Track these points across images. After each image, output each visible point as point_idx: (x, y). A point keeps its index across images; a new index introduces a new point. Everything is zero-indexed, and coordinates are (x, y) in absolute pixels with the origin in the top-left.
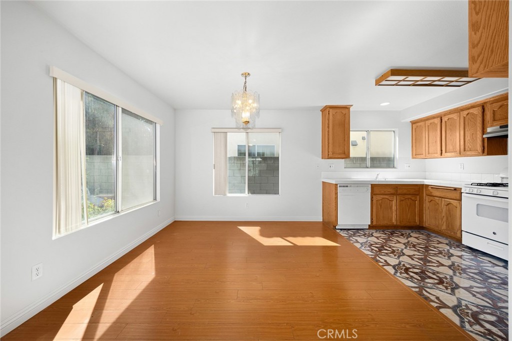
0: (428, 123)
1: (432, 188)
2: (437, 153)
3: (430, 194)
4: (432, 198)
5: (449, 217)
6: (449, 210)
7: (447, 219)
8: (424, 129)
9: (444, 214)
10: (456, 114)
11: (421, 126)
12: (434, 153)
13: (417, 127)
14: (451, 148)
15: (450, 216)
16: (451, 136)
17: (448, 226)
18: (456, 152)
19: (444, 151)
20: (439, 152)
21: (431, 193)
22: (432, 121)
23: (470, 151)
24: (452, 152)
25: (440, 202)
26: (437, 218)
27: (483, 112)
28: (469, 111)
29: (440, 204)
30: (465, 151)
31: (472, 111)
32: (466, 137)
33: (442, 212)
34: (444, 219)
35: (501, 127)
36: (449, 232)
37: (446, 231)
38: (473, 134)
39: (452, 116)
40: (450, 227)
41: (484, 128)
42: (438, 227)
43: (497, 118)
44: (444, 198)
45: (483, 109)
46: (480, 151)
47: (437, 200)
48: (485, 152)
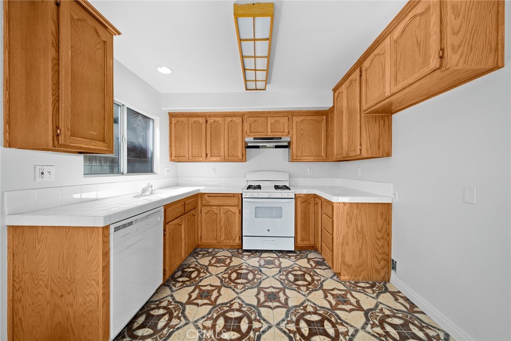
0: (192, 120)
1: (208, 196)
2: (202, 157)
3: (207, 204)
4: (209, 208)
5: (227, 226)
6: (227, 219)
7: (226, 228)
8: (187, 126)
9: (222, 224)
10: (220, 119)
11: (182, 121)
12: (198, 157)
13: (178, 122)
14: (216, 152)
15: (229, 224)
16: (216, 139)
17: (227, 235)
18: (221, 156)
19: (209, 155)
20: (204, 155)
21: (208, 202)
22: (196, 119)
23: (233, 156)
24: (217, 156)
25: (218, 211)
26: (215, 229)
27: (243, 122)
28: (232, 118)
29: (218, 214)
30: (228, 156)
31: (234, 119)
32: (229, 143)
33: (220, 222)
34: (223, 229)
35: (254, 139)
36: (228, 241)
37: (225, 242)
38: (235, 141)
39: (217, 119)
40: (228, 235)
41: (243, 138)
42: (216, 239)
43: (253, 130)
44: (223, 206)
45: (243, 120)
46: (241, 158)
47: (215, 209)
48: (243, 159)
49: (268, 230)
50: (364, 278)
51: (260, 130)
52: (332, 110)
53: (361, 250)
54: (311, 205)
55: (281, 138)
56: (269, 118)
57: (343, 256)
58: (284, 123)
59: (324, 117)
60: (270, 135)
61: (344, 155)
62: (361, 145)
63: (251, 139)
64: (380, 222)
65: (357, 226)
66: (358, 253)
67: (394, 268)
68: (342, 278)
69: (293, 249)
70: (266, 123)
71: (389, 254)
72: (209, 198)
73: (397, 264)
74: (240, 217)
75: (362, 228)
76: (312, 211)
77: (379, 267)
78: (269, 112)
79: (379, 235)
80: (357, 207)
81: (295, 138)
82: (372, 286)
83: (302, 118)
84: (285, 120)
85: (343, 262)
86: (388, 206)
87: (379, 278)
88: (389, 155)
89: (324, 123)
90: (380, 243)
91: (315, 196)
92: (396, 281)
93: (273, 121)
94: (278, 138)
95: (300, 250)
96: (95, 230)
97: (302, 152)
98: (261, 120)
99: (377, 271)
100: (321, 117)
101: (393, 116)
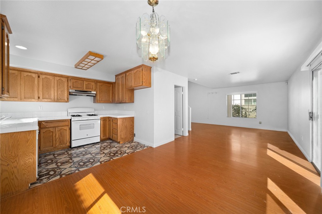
0: (25, 74)
2: (35, 99)
4: (47, 129)
5: (61, 137)
7: (60, 139)
10: (51, 77)
11: (14, 73)
12: (31, 98)
14: (47, 96)
19: (41, 98)
20: (37, 98)
22: (29, 74)
23: (61, 99)
24: (48, 99)
25: (54, 130)
26: (51, 141)
27: (68, 81)
28: (60, 78)
29: (54, 132)
30: (57, 99)
31: (62, 79)
32: (58, 92)
33: (56, 136)
34: (58, 140)
35: (75, 91)
36: (62, 146)
37: (59, 146)
38: (62, 91)
39: (48, 77)
40: (62, 142)
41: (68, 89)
42: (53, 146)
43: (74, 86)
44: (58, 127)
45: (68, 80)
46: (66, 100)
47: (51, 130)
48: (68, 101)
49: (87, 135)
50: (127, 141)
51: (79, 86)
52: (115, 83)
53: (126, 133)
54: (107, 122)
55: (91, 92)
56: (84, 81)
57: (121, 136)
58: (93, 85)
59: (111, 85)
60: (85, 90)
61: (120, 101)
62: (126, 99)
63: (74, 91)
64: (131, 123)
65: (125, 125)
66: (125, 134)
67: (135, 136)
68: (121, 143)
69: (99, 141)
70: (83, 84)
71: (133, 132)
72: (47, 123)
73: (136, 135)
74: (70, 132)
75: (126, 125)
76: (107, 123)
77: (131, 137)
78: (85, 79)
79: (131, 127)
80: (125, 119)
81: (98, 92)
82: (129, 143)
83: (102, 84)
84: (93, 84)
85: (121, 138)
86: (133, 118)
87: (131, 140)
88: (133, 102)
89: (111, 87)
90: (131, 129)
91: (109, 117)
92: (136, 139)
93: (87, 83)
94: (89, 92)
95: (102, 141)
96: (31, 133)
97: (102, 99)
98: (80, 82)
99: (131, 138)
100: (110, 85)
101: (135, 91)
